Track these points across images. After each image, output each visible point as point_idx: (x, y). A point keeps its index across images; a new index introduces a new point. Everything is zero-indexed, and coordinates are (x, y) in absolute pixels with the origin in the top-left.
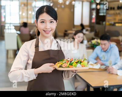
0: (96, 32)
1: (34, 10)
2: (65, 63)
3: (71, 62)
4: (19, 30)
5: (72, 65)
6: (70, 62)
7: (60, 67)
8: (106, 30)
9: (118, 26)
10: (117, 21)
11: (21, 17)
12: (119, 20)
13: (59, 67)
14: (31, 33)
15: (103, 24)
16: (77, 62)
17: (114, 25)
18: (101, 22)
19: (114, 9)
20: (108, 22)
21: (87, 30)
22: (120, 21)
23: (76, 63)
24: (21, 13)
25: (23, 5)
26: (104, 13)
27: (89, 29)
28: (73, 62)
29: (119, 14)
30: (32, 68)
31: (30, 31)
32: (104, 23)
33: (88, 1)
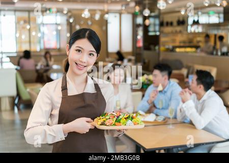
0: (144, 63)
1: (40, 30)
2: (109, 118)
3: (118, 117)
4: (18, 64)
5: (120, 122)
6: (116, 117)
7: (103, 124)
8: (161, 58)
9: (179, 52)
10: (177, 44)
11: (19, 41)
12: (180, 42)
13: (101, 125)
14: (38, 67)
15: (155, 50)
16: (127, 118)
17: (172, 50)
18: (152, 47)
19: (171, 24)
20: (164, 46)
21: (130, 60)
22: (182, 44)
23: (125, 118)
24: (18, 35)
25: (22, 22)
26: (155, 31)
27: (133, 58)
28: (120, 117)
29: (180, 32)
30: (59, 122)
31: (36, 65)
32: (157, 48)
33: (128, 13)
